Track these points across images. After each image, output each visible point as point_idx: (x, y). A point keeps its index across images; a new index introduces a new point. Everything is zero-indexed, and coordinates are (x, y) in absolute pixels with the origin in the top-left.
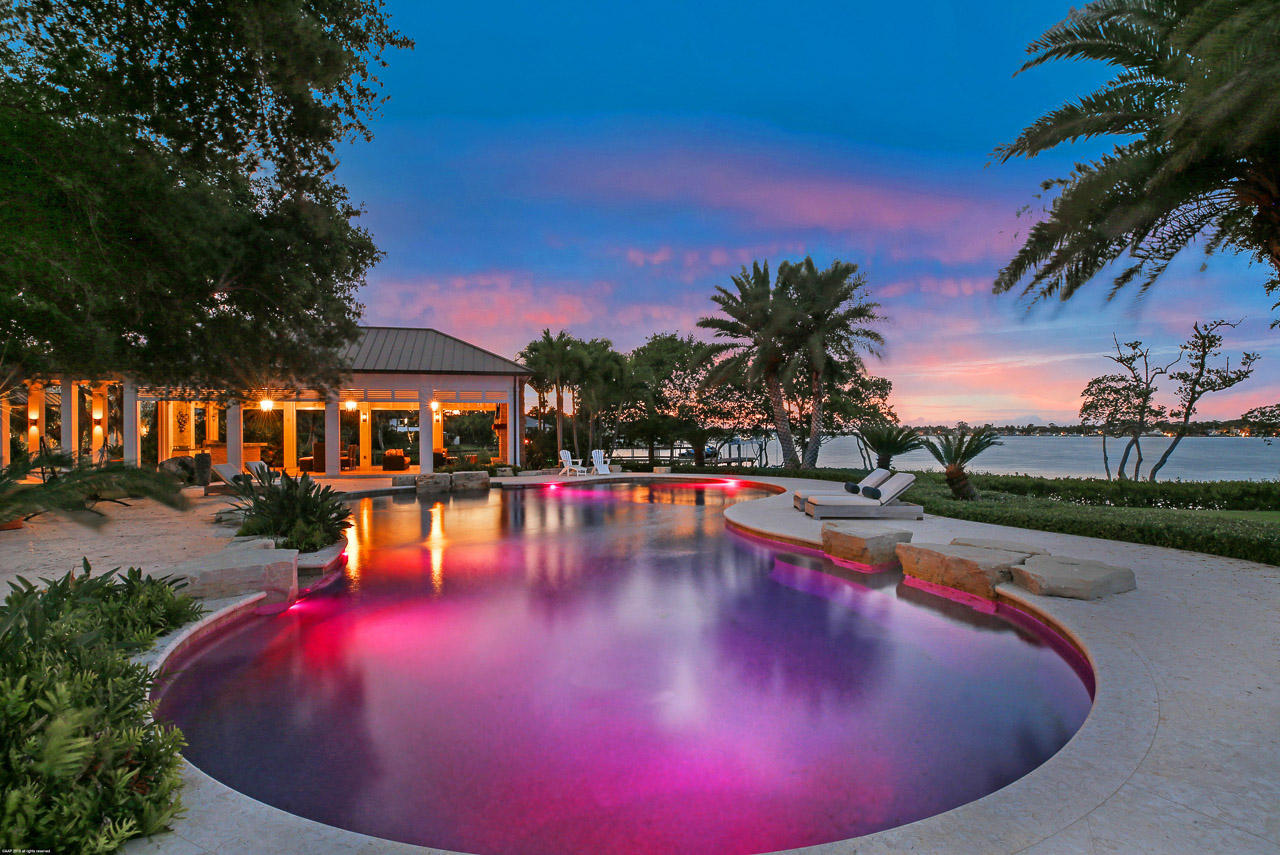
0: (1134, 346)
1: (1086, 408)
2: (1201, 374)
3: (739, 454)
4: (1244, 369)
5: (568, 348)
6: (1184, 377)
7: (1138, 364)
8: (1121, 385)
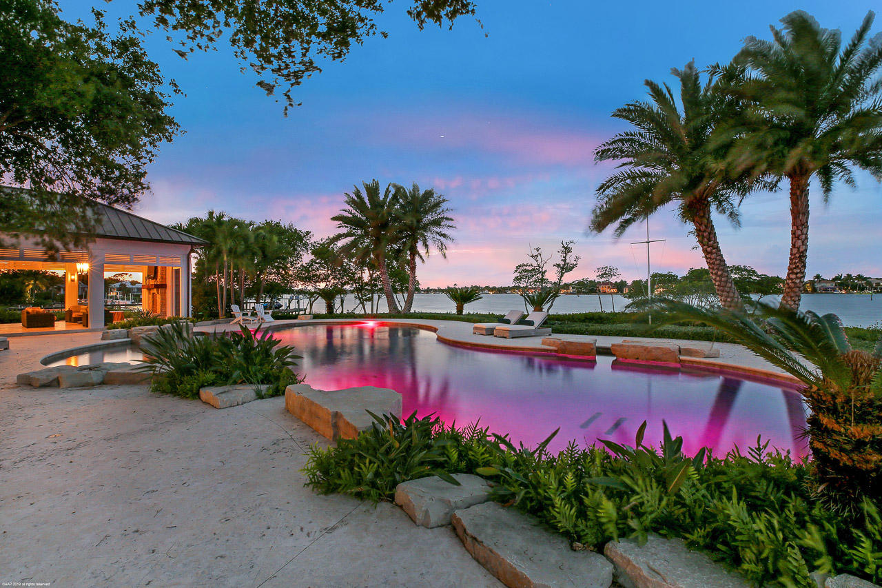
0: (538, 250)
1: (517, 279)
2: (564, 265)
3: (299, 306)
4: (575, 263)
5: (236, 227)
6: (558, 266)
7: (539, 258)
8: (530, 268)
